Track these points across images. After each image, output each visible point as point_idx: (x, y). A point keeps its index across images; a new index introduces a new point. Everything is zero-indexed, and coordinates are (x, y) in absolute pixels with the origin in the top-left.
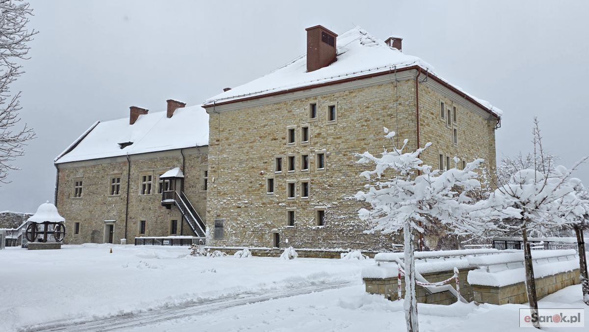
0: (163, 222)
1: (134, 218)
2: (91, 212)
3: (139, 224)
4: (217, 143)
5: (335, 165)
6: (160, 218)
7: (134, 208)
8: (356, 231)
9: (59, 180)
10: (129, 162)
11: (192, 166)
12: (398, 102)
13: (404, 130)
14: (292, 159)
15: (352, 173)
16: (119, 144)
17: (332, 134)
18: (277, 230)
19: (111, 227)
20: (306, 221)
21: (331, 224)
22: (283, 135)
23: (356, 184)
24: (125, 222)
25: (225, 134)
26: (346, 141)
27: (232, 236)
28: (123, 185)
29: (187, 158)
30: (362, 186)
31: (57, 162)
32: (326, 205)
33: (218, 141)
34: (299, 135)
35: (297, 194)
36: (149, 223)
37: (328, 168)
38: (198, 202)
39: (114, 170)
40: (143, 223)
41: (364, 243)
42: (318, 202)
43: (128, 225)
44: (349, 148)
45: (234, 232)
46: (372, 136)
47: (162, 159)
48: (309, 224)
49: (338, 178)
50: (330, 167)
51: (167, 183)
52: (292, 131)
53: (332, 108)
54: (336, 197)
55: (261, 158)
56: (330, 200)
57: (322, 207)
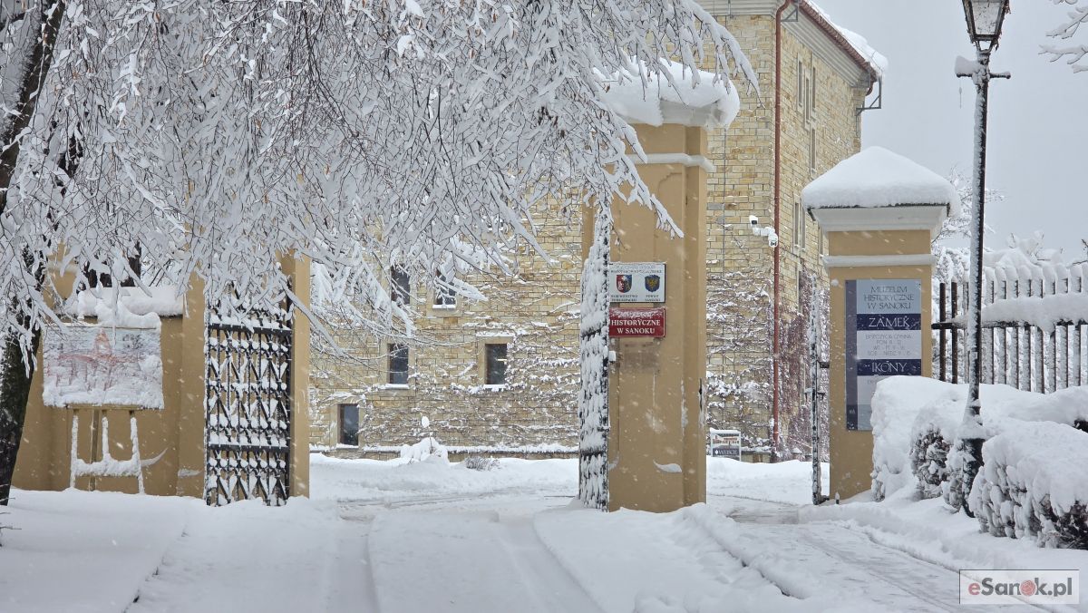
18: (349, 395)
20: (449, 371)
21: (527, 379)
32: (511, 330)
35: (419, 295)
42: (487, 321)
48: (457, 381)
54: (543, 308)
56: (526, 315)
57: (499, 334)
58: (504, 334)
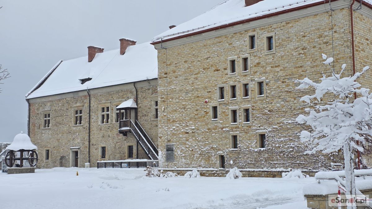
0: (121, 148)
1: (95, 145)
2: (58, 140)
3: (100, 150)
4: (165, 76)
5: (274, 92)
6: (119, 144)
7: (96, 136)
8: (296, 152)
9: (31, 113)
10: (89, 96)
11: (144, 98)
12: (334, 30)
13: (340, 56)
14: (233, 88)
15: (290, 99)
16: (80, 80)
17: (271, 63)
18: (222, 152)
19: (76, 153)
20: (249, 144)
21: (272, 146)
22: (224, 66)
23: (294, 109)
24: (88, 148)
25: (172, 68)
26: (284, 69)
27: (182, 159)
28: (85, 115)
29: (139, 91)
30: (300, 111)
31: (28, 98)
32: (266, 129)
33: (166, 74)
34: (239, 66)
35: (240, 120)
36: (109, 148)
37: (268, 95)
38: (150, 129)
39: (76, 103)
40: (104, 149)
41: (303, 162)
42: (259, 127)
43: (91, 151)
44: (287, 76)
45: (183, 155)
46: (309, 63)
47: (118, 92)
48: (251, 147)
49: (277, 104)
50: (269, 93)
51: (123, 113)
52: (233, 62)
53: (270, 39)
54: (276, 121)
55: (206, 88)
56: (271, 124)
57: (263, 131)
58: (264, 131)
